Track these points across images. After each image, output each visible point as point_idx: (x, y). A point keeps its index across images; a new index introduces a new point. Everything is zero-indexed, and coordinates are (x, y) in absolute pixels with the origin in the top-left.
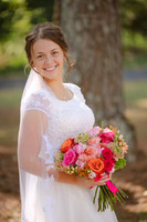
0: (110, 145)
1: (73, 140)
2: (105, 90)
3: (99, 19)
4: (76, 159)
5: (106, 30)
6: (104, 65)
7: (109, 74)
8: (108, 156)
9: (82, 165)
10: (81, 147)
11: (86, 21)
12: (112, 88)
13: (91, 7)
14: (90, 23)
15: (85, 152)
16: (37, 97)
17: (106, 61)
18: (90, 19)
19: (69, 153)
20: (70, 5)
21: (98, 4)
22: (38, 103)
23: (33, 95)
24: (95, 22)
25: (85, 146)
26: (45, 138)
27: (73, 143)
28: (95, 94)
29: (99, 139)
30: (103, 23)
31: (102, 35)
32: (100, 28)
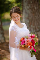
0: (33, 39)
1: (23, 38)
2: (36, 24)
3: (33, 5)
4: (24, 43)
5: (36, 8)
6: (35, 17)
7: (37, 20)
8: (33, 42)
9: (26, 44)
10: (26, 40)
11: (30, 6)
12: (38, 24)
13: (31, 2)
14: (31, 6)
15: (27, 41)
16: (13, 27)
17: (36, 17)
18: (31, 5)
19: (23, 41)
20: (26, 2)
21: (33, 1)
22: (14, 29)
23: (12, 26)
24: (32, 6)
25: (27, 39)
26: (16, 38)
27: (24, 39)
28: (33, 25)
29: (30, 37)
30: (35, 6)
31: (35, 9)
32: (34, 8)
